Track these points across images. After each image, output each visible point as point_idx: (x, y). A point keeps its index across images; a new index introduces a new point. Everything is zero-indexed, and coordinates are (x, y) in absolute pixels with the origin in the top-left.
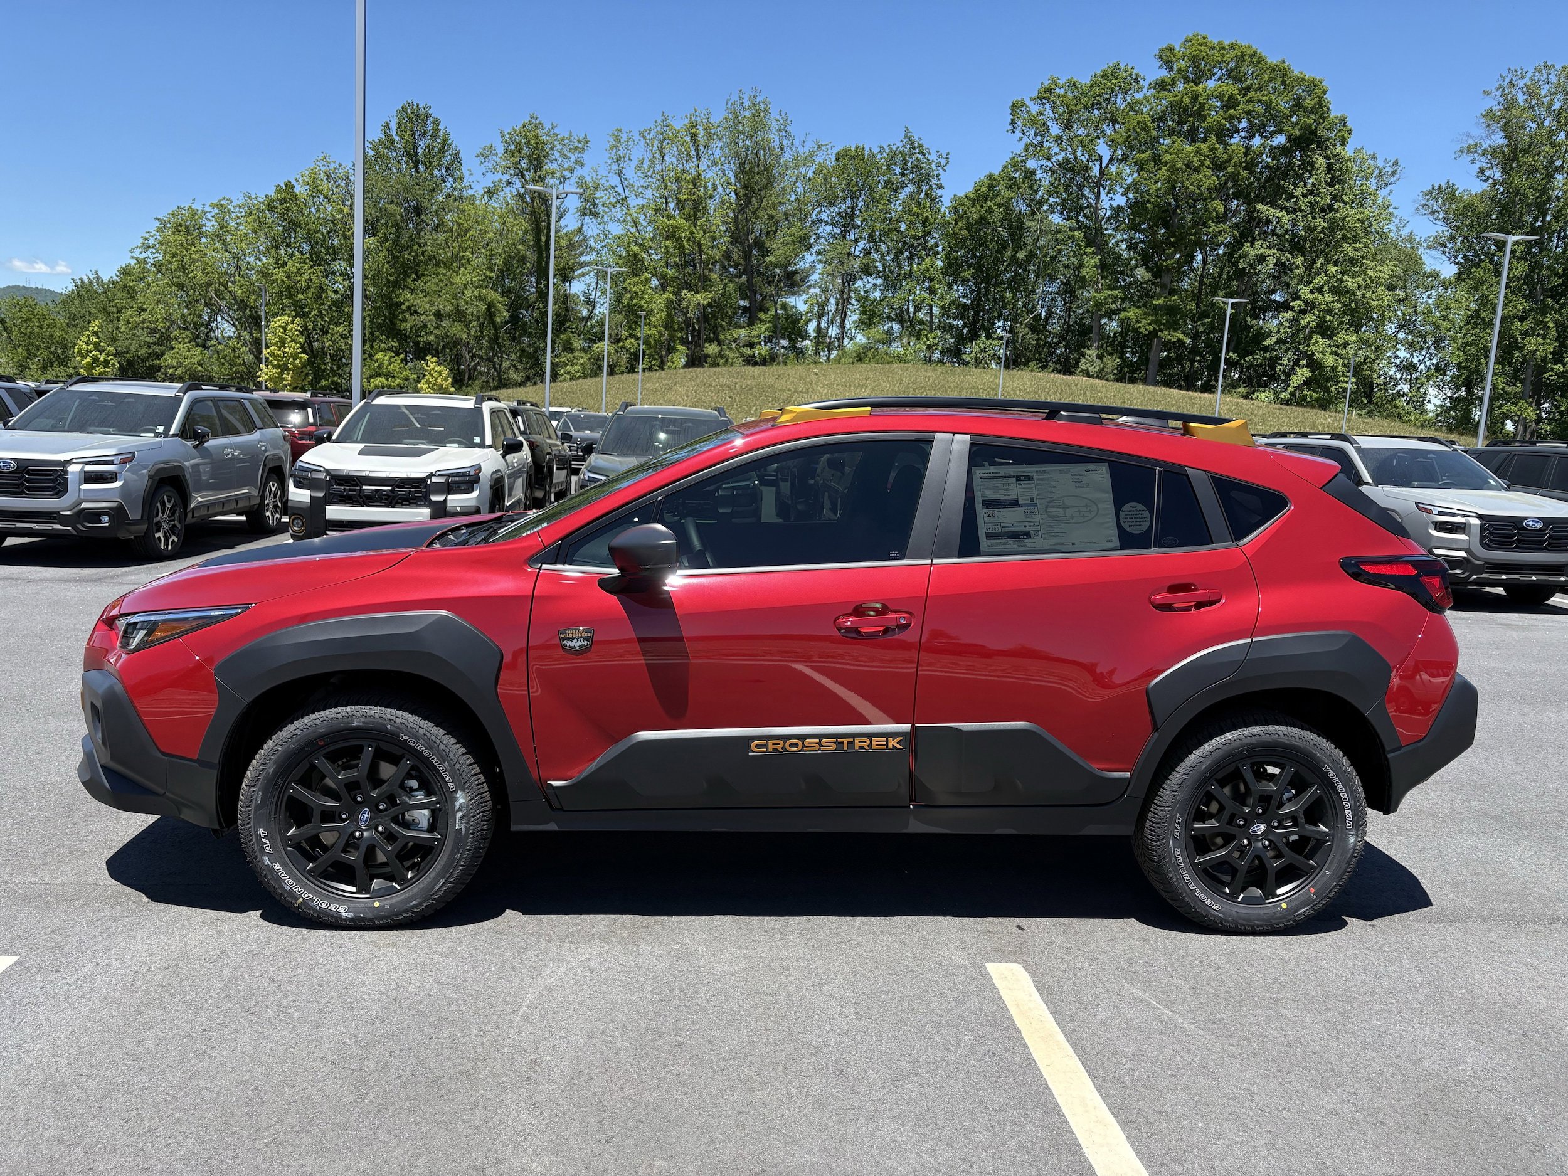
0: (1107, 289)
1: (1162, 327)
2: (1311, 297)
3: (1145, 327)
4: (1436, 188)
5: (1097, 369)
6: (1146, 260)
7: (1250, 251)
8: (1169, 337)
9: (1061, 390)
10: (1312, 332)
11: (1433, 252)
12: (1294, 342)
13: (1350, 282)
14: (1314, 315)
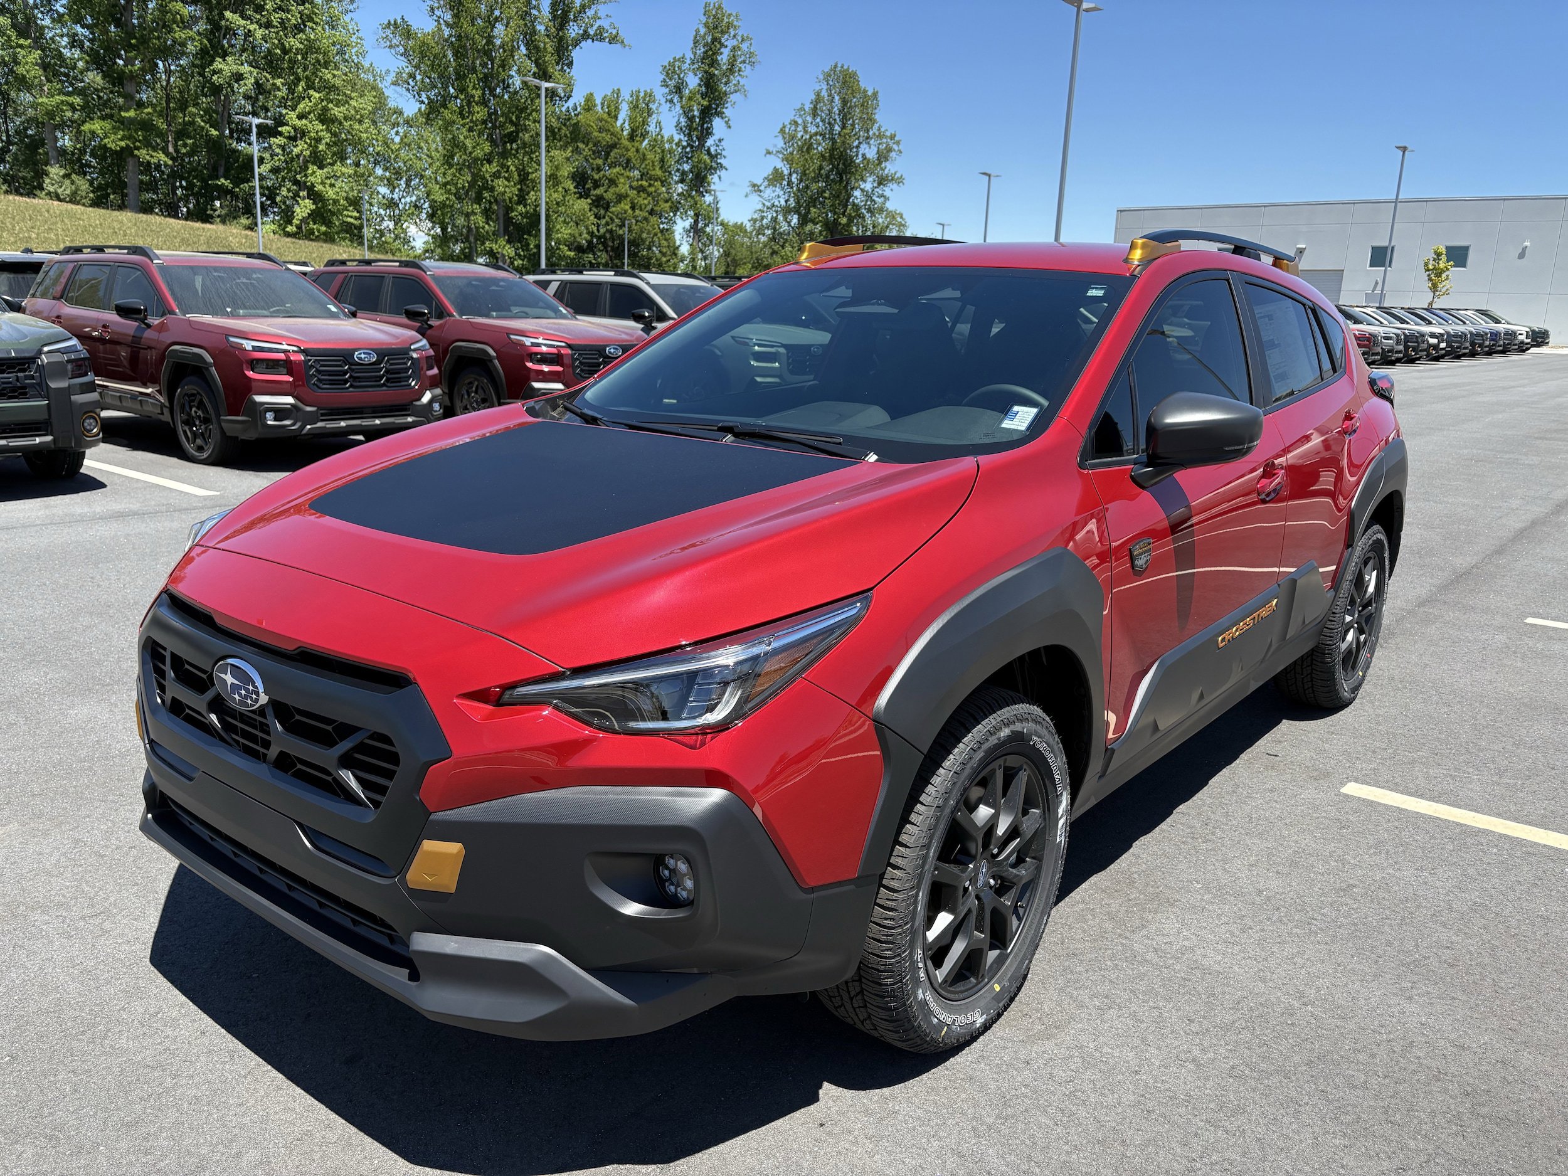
0: (59, 94)
1: (138, 144)
2: (299, 123)
3: (115, 142)
4: (393, 22)
5: (68, 192)
6: (97, 61)
7: (225, 67)
8: (148, 157)
9: (30, 216)
10: (306, 162)
11: (398, 89)
12: (290, 171)
13: (337, 112)
14: (306, 143)
